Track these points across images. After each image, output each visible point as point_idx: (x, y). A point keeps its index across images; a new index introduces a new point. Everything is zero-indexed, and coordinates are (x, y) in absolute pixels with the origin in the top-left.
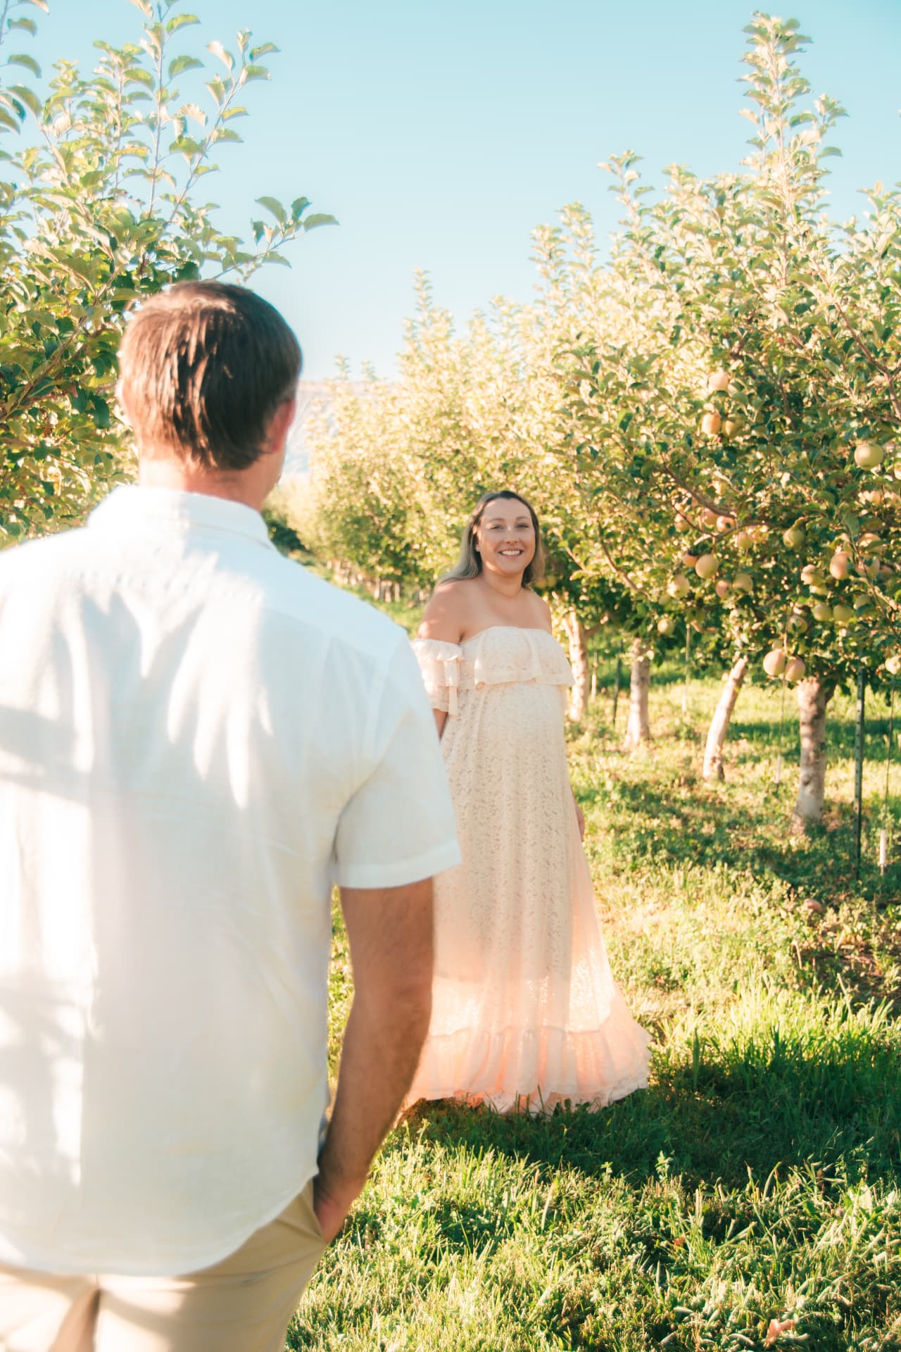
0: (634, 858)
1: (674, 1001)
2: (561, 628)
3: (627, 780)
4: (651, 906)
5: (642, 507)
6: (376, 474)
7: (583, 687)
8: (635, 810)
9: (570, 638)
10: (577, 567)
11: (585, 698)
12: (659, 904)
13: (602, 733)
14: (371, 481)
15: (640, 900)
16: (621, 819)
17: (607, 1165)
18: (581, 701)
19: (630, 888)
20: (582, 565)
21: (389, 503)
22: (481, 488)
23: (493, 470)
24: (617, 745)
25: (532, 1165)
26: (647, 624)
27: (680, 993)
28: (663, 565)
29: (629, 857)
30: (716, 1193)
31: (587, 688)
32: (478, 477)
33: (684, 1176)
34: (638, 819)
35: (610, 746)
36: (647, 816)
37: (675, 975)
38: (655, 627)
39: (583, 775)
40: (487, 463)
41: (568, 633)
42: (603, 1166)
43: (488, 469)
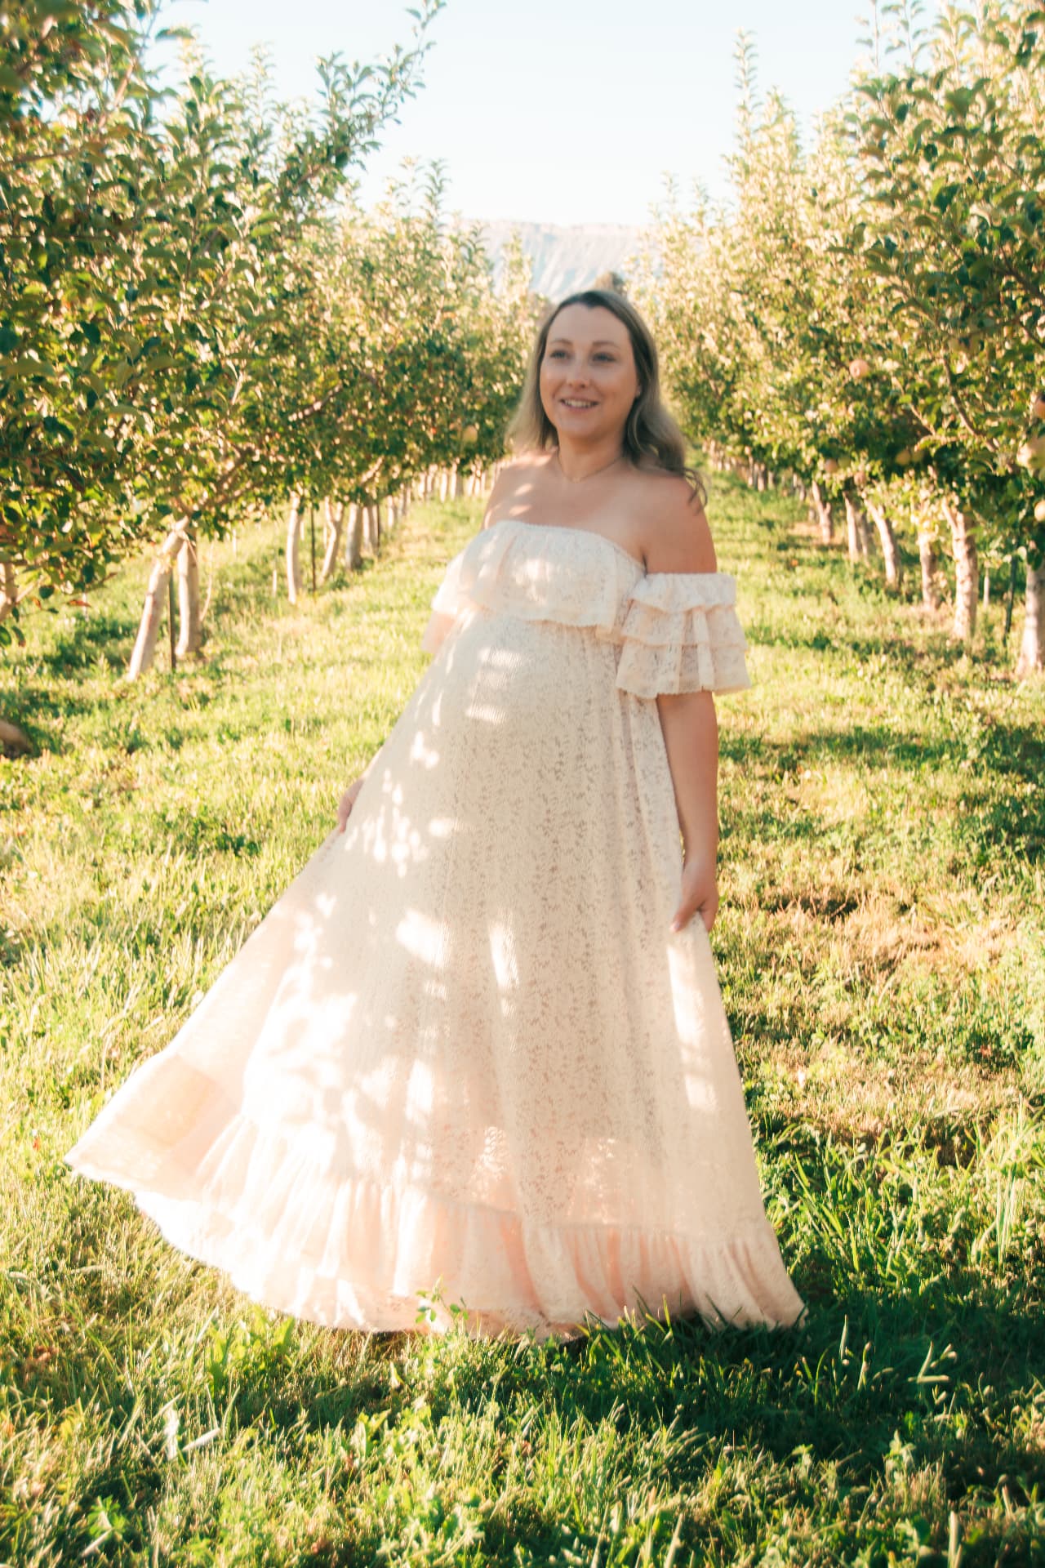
0: (983, 848)
1: (1001, 1090)
2: (940, 517)
3: (1005, 722)
4: (995, 924)
5: (968, 330)
6: (712, 325)
7: (970, 594)
8: (1004, 769)
9: (953, 530)
10: (926, 432)
11: (972, 609)
12: (1008, 920)
13: (989, 656)
14: (704, 333)
15: (981, 914)
16: (979, 785)
17: (802, 1449)
18: (967, 612)
19: (969, 894)
20: (932, 429)
21: (728, 363)
22: (819, 331)
23: (834, 306)
24: (1007, 672)
25: (685, 1434)
26: (1019, 508)
27: (1011, 1075)
28: (1010, 420)
29: (975, 847)
30: (998, 1501)
31: (975, 597)
32: (814, 316)
33: (948, 1457)
34: (1004, 785)
35: (997, 673)
36: (1019, 779)
37: (1008, 1044)
38: (1031, 513)
39: (942, 720)
40: (826, 298)
41: (950, 522)
42: (795, 1452)
43: (828, 304)
